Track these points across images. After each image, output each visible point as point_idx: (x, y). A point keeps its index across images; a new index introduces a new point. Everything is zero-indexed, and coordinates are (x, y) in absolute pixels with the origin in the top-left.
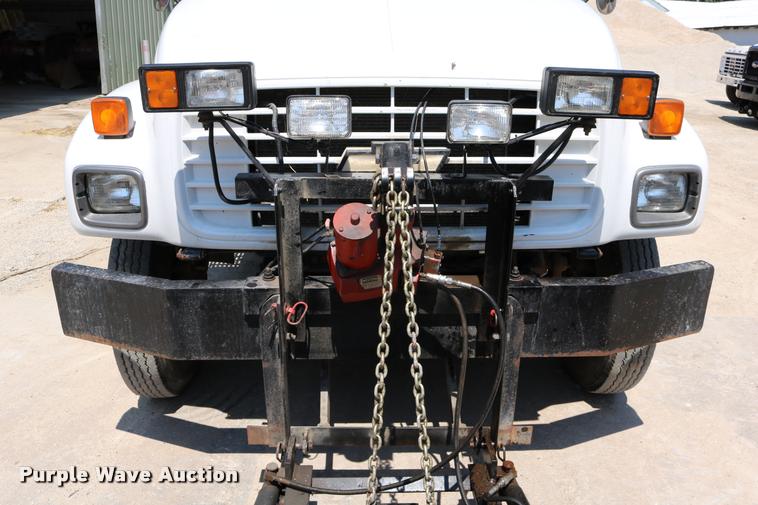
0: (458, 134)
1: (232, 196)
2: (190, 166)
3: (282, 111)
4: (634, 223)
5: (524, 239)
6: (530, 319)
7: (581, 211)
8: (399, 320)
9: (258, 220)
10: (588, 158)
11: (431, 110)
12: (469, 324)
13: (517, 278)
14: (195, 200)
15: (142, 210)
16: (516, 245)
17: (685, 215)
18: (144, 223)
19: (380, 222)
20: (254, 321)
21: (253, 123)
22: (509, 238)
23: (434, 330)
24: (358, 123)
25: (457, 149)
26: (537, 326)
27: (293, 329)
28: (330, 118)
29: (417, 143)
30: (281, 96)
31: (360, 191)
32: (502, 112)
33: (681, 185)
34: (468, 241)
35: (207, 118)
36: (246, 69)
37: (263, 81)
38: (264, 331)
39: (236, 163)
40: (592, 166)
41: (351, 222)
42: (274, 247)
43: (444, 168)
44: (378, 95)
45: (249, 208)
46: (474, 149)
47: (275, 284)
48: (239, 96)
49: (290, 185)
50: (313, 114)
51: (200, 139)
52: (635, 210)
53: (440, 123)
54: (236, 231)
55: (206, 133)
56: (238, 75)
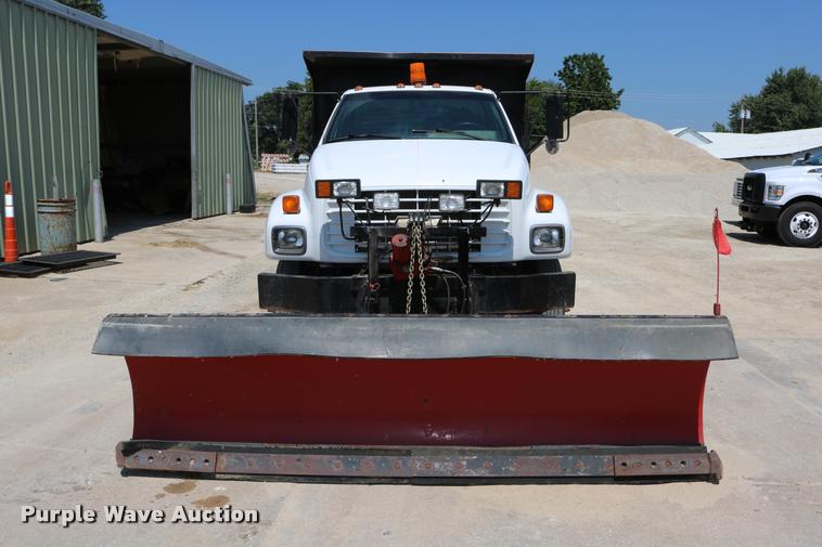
0: (444, 207)
1: (349, 237)
2: (328, 224)
3: (370, 200)
4: (532, 251)
5: (474, 257)
6: (481, 293)
7: (505, 245)
8: (417, 288)
9: (359, 250)
10: (505, 220)
11: (433, 200)
12: (451, 296)
13: (474, 275)
14: (329, 239)
15: (304, 247)
16: (470, 261)
17: (558, 249)
18: (304, 252)
19: (409, 241)
20: (355, 294)
21: (358, 206)
22: (467, 257)
23: (437, 299)
24: (402, 205)
25: (445, 215)
26: (486, 298)
27: (372, 296)
28: (391, 202)
29: (427, 214)
30: (370, 194)
31: (402, 231)
32: (460, 199)
33: (555, 233)
34: (452, 258)
35: (340, 202)
36: (358, 182)
37: (364, 188)
38: (360, 298)
39: (350, 223)
40: (507, 224)
41: (398, 241)
42: (366, 261)
43: (440, 224)
44: (411, 193)
45: (354, 243)
46: (454, 215)
47: (366, 276)
48: (354, 193)
49: (374, 230)
50: (383, 201)
51: (334, 213)
52: (532, 246)
53: (436, 205)
54: (347, 254)
55: (338, 210)
56: (354, 184)
